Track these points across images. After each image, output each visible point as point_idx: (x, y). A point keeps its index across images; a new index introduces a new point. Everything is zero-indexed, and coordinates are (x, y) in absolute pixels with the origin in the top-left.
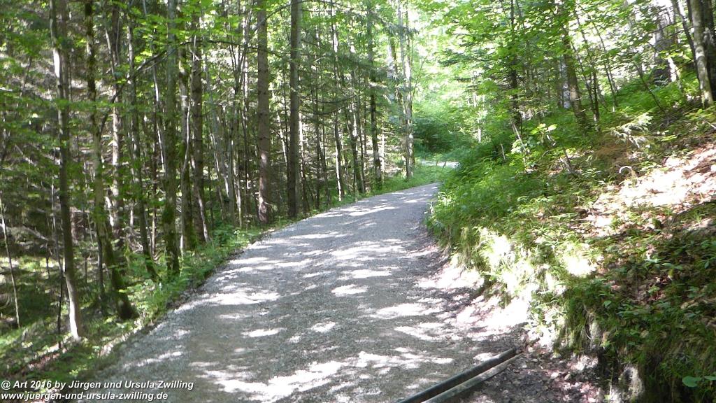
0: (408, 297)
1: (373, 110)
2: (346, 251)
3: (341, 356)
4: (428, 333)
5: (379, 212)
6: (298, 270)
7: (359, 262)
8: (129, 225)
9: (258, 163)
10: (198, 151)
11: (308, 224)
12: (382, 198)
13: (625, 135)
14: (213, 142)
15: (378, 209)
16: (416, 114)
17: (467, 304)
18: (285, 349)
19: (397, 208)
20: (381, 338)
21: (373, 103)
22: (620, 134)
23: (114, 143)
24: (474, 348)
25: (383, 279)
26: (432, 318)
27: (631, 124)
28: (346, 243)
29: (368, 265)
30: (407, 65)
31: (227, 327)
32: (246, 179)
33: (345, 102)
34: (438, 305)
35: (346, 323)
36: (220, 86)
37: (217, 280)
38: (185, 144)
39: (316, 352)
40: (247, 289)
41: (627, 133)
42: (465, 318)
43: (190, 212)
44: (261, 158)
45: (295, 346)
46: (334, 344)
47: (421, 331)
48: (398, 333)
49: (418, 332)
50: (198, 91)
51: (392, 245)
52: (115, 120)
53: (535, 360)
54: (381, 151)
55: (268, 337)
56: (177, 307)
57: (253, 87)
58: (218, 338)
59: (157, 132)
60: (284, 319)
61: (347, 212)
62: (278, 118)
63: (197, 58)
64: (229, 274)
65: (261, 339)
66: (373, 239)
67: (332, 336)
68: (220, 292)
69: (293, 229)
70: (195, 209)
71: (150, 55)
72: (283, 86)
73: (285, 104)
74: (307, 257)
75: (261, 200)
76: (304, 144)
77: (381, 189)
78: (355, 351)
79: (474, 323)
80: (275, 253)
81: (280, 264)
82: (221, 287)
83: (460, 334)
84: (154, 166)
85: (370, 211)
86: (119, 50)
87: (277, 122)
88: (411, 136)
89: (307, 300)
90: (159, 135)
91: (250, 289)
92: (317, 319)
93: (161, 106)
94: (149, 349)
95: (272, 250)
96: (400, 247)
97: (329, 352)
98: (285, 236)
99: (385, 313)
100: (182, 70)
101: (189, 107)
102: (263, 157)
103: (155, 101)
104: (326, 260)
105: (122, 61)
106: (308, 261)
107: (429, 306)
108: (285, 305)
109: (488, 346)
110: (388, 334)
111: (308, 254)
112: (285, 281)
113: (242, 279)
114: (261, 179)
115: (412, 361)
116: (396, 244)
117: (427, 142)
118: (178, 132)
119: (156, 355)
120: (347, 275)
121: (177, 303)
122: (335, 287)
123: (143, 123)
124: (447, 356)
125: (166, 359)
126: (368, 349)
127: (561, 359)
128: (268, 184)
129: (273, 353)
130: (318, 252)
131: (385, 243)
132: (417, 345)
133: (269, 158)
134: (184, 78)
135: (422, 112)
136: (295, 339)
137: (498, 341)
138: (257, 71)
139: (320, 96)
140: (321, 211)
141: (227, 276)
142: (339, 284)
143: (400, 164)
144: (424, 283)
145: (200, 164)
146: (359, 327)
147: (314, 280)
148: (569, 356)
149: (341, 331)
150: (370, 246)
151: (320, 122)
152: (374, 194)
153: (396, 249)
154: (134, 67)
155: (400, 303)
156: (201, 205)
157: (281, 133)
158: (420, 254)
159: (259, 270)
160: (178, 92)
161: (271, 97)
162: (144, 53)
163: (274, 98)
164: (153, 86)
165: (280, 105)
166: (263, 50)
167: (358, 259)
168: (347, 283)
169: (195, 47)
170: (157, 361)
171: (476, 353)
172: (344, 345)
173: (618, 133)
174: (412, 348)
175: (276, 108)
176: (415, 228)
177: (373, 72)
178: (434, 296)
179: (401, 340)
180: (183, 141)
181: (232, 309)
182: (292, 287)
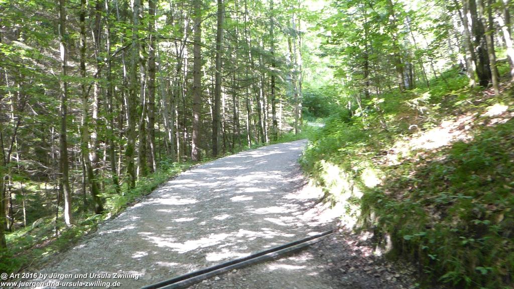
0: (277, 203)
1: (273, 86)
2: (244, 177)
3: (229, 231)
4: (284, 222)
5: (271, 155)
6: (212, 187)
7: (251, 183)
8: (103, 160)
9: (193, 120)
10: (152, 111)
11: (223, 161)
12: (275, 146)
13: (414, 106)
14: (163, 106)
15: (272, 153)
16: (305, 90)
17: (312, 207)
18: (196, 228)
19: (284, 152)
20: (254, 223)
21: (273, 82)
22: (411, 105)
23: (95, 104)
24: (309, 230)
25: (263, 193)
26: (290, 214)
27: (419, 99)
28: (245, 172)
29: (257, 185)
30: (298, 55)
31: (162, 215)
32: (184, 131)
33: (254, 80)
34: (294, 208)
35: (236, 215)
36: (169, 67)
37: (159, 191)
38: (142, 106)
39: (214, 229)
40: (177, 197)
41: (416, 104)
42: (309, 215)
43: (144, 152)
44: (194, 117)
45: (202, 226)
46: (226, 225)
47: (280, 221)
48: (265, 221)
49: (278, 222)
50: (152, 70)
51: (276, 175)
52: (96, 89)
53: (341, 235)
54: (279, 115)
55: (187, 222)
56: (133, 205)
57: (191, 68)
58: (157, 221)
59: (123, 98)
60: (199, 213)
61: (250, 154)
62: (208, 90)
63: (152, 49)
64: (167, 188)
65: (183, 223)
66: (263, 170)
67: (226, 222)
68: (160, 198)
69: (212, 164)
70: (148, 150)
71: (121, 46)
72: (211, 69)
73: (213, 80)
74: (218, 180)
75: (194, 146)
76: (226, 109)
77: (276, 140)
78: (237, 229)
79: (313, 217)
80: (199, 177)
81: (200, 184)
82: (161, 195)
83: (303, 223)
84: (121, 121)
85: (265, 154)
86: (100, 42)
87: (207, 93)
88: (300, 105)
89: (214, 203)
90: (125, 100)
91: (179, 197)
92: (218, 213)
93: (127, 80)
94: (115, 225)
95: (196, 175)
96: (280, 176)
97: (222, 229)
98: (206, 168)
99: (260, 211)
100: (142, 56)
101: (146, 81)
102: (196, 116)
103: (123, 77)
104: (230, 182)
105: (102, 50)
106: (219, 182)
107: (289, 208)
108: (200, 206)
109: (317, 229)
110: (259, 221)
111: (220, 178)
112: (202, 193)
113: (175, 191)
114: (194, 131)
115: (269, 234)
116: (278, 174)
117: (313, 109)
118: (138, 98)
119: (119, 228)
120: (242, 190)
121: (133, 203)
122: (233, 196)
123: (115, 91)
124: (291, 233)
125: (125, 230)
126: (245, 228)
127: (355, 234)
128: (198, 135)
129: (189, 229)
130: (226, 178)
131: (271, 173)
132: (275, 227)
133: (200, 117)
134: (143, 62)
135: (309, 88)
136: (203, 223)
137: (324, 226)
138: (193, 57)
139: (237, 76)
140: (233, 153)
141: (165, 189)
142: (235, 195)
143: (292, 125)
144: (289, 196)
145: (152, 120)
146: (242, 217)
147: (220, 193)
148: (360, 233)
149: (231, 219)
150: (260, 175)
151: (236, 94)
152: (270, 144)
153: (277, 177)
154: (110, 54)
155: (270, 206)
156: (152, 147)
157: (209, 101)
158: (291, 180)
159: (186, 187)
160: (139, 71)
161: (203, 75)
162: (117, 45)
163: (205, 76)
164: (122, 66)
165: (209, 81)
166: (198, 43)
167: (251, 182)
168: (240, 194)
169: (151, 41)
170: (119, 231)
171: (309, 232)
172: (232, 226)
173: (410, 104)
174: (272, 228)
175: (206, 83)
176: (292, 165)
177: (273, 60)
178: (293, 203)
179: (266, 224)
180: (141, 104)
181: (167, 207)
182: (206, 196)
